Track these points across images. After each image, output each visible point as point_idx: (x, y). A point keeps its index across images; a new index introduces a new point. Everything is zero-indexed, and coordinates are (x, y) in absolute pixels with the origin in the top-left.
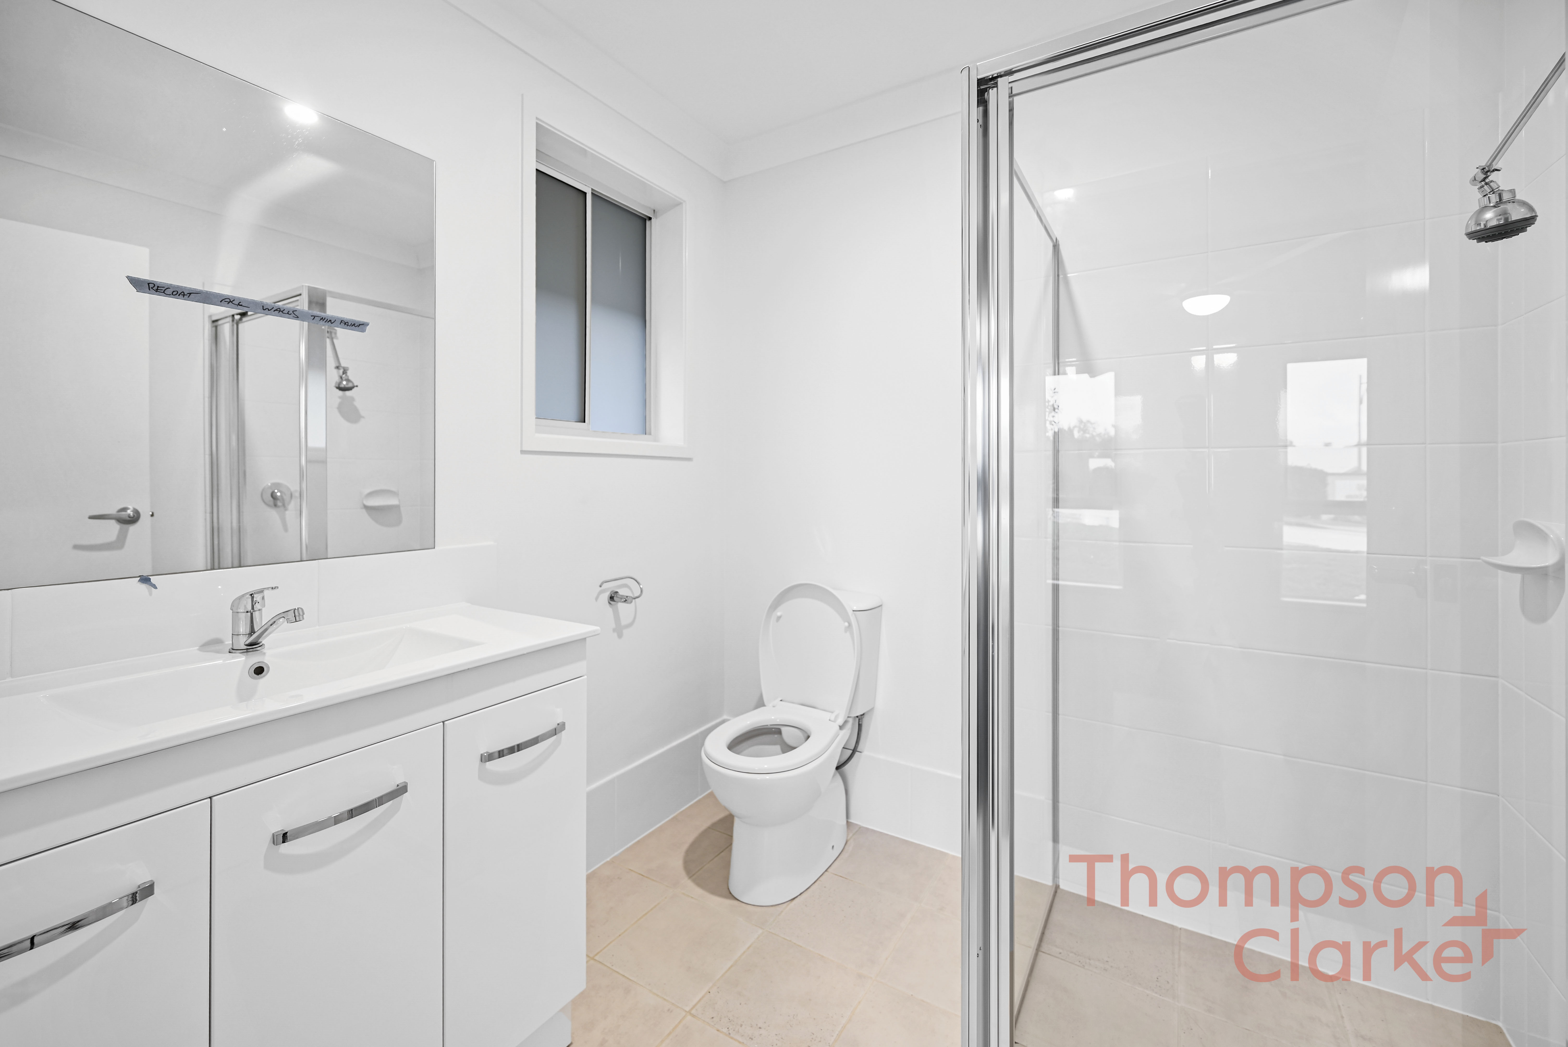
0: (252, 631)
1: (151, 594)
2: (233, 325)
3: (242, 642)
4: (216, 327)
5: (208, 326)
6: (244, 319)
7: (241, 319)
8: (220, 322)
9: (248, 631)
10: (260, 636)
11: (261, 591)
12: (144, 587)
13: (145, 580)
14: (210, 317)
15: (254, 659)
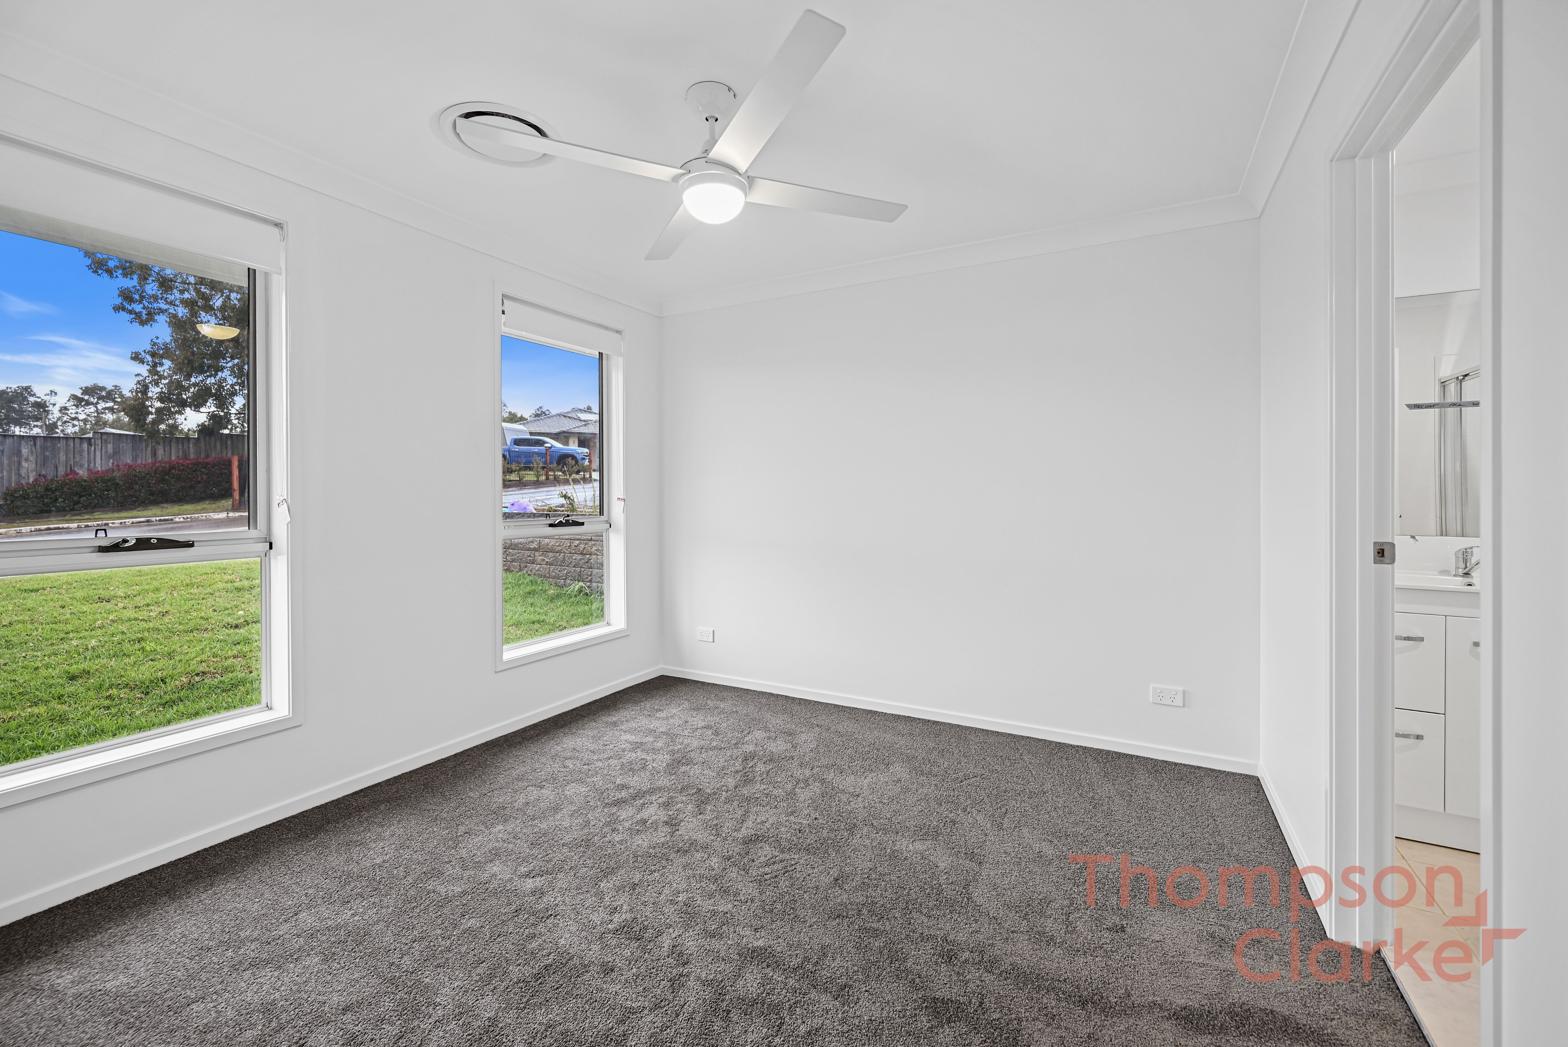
0: (1466, 567)
1: (1415, 544)
2: (1457, 384)
3: (1461, 571)
4: (1444, 386)
5: (1437, 386)
6: (1466, 378)
7: (1463, 379)
8: (1447, 383)
9: (1464, 567)
10: (1470, 570)
11: (1471, 548)
12: (1412, 540)
13: (1413, 537)
14: (1440, 380)
15: (1467, 580)
